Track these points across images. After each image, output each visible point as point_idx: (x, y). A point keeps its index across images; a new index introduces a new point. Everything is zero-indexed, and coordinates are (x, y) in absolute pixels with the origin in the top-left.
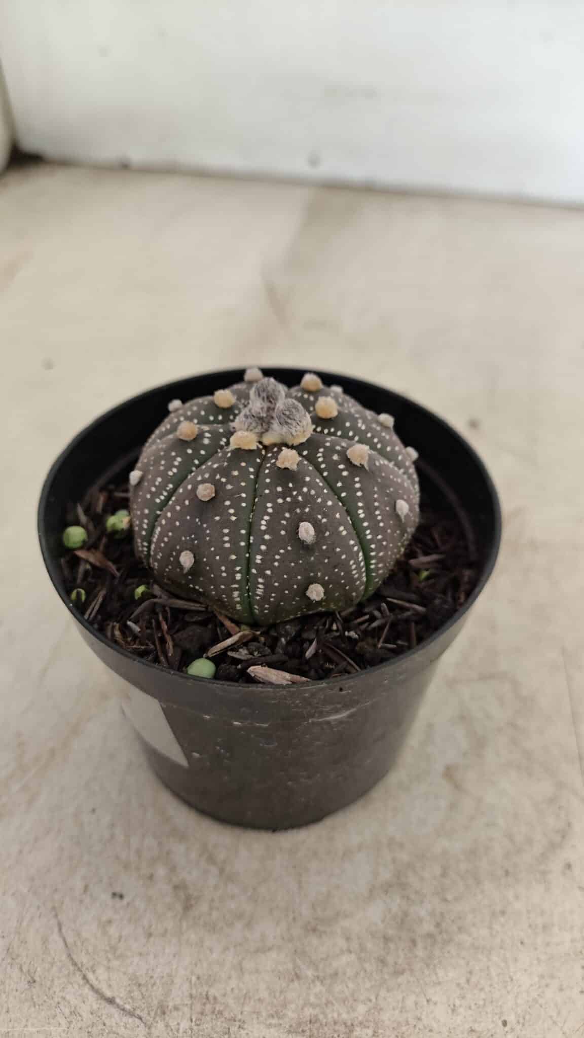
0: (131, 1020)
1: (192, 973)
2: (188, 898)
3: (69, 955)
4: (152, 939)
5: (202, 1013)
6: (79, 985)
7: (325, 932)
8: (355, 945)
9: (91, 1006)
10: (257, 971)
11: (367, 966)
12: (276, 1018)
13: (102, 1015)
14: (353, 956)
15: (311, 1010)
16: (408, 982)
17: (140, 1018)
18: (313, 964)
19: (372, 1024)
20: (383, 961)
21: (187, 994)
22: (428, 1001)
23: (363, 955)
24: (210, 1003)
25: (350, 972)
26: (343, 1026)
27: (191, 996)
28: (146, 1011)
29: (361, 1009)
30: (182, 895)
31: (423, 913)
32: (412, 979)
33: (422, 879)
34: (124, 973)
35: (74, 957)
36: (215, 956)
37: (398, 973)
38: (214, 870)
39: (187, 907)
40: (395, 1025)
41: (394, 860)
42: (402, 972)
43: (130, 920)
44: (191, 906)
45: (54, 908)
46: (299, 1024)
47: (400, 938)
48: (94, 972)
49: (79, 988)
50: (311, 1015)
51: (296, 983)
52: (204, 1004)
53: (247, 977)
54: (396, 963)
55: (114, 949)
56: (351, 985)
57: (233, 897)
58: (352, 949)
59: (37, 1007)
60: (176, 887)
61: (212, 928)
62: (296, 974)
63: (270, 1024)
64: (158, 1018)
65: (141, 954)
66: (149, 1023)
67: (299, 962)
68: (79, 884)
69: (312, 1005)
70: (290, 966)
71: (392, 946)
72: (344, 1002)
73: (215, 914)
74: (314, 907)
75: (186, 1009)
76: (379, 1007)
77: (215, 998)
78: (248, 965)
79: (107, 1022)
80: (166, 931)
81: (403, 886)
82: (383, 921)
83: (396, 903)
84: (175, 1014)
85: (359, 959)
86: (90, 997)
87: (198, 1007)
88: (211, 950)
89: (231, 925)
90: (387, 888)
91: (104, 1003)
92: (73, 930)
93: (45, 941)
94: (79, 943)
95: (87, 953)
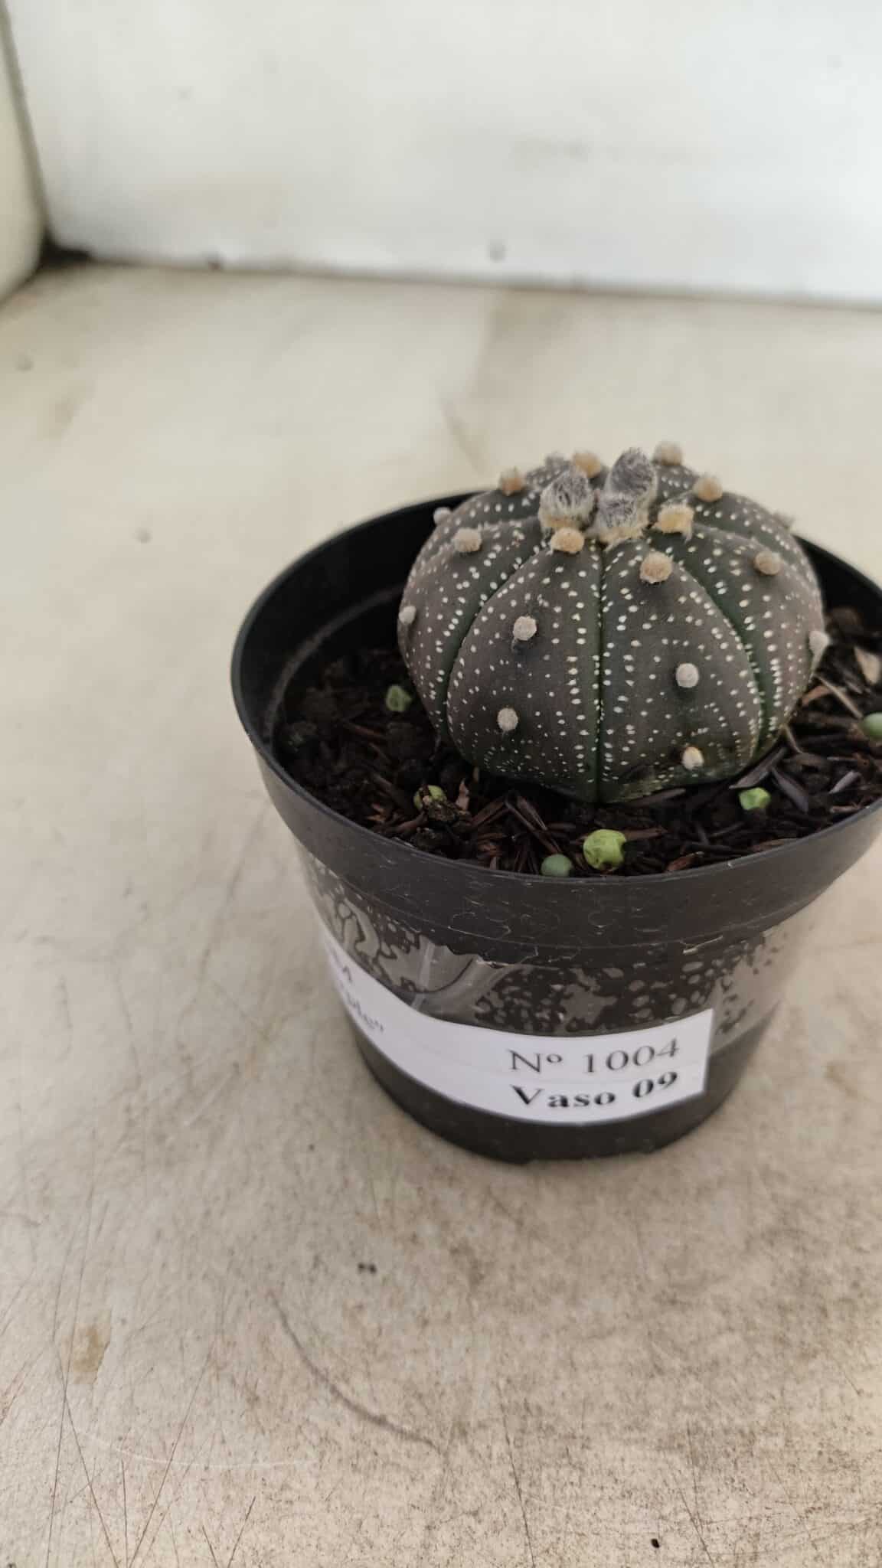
0: (414, 1446)
1: (499, 1374)
2: (475, 1264)
3: (305, 1360)
4: (429, 1329)
5: (523, 1431)
6: (326, 1400)
7: (690, 1304)
8: (737, 1319)
9: (352, 1430)
10: (596, 1365)
11: (759, 1348)
12: (636, 1431)
13: (370, 1441)
14: (737, 1338)
15: (687, 1416)
16: (826, 1368)
17: (429, 1442)
18: (678, 1350)
19: (781, 1430)
20: (782, 1341)
21: (494, 1404)
22: (859, 1393)
23: (751, 1333)
24: (532, 1415)
25: (737, 1359)
26: (739, 1436)
27: (502, 1408)
28: (436, 1432)
29: (762, 1410)
30: (464, 1259)
31: (830, 1270)
32: (830, 1363)
33: (819, 1221)
34: (395, 1381)
35: (313, 1360)
36: (529, 1347)
37: (806, 1356)
38: (508, 1224)
39: (476, 1280)
40: (816, 1429)
41: (774, 1198)
42: (815, 1353)
43: (391, 1303)
44: (482, 1277)
45: (271, 1293)
46: (672, 1437)
47: (802, 1307)
48: (347, 1381)
49: (328, 1405)
50: (688, 1424)
51: (658, 1380)
52: (524, 1417)
53: (583, 1376)
54: (803, 1343)
55: (372, 1346)
56: (740, 1377)
57: (542, 1261)
58: (733, 1325)
59: (267, 1433)
60: (454, 1251)
61: (519, 1307)
62: (656, 1366)
63: (629, 1440)
64: (456, 1441)
65: (415, 1352)
66: (444, 1448)
67: (658, 1350)
68: (305, 1256)
69: (687, 1409)
70: (645, 1355)
71: (792, 1318)
72: (734, 1401)
73: (520, 1287)
74: (666, 1269)
75: (498, 1427)
76: (787, 1406)
77: (539, 1409)
78: (583, 1357)
79: (380, 1451)
80: (449, 1315)
81: (795, 1233)
82: (773, 1284)
83: (788, 1256)
84: (481, 1433)
85: (747, 1339)
86: (347, 1416)
87: (515, 1422)
88: (521, 1339)
89: (546, 1301)
90: (771, 1236)
91: (369, 1426)
92: (305, 1323)
93: (264, 1341)
94: (318, 1343)
95: (332, 1354)
